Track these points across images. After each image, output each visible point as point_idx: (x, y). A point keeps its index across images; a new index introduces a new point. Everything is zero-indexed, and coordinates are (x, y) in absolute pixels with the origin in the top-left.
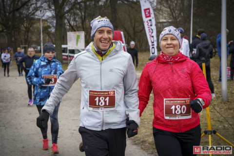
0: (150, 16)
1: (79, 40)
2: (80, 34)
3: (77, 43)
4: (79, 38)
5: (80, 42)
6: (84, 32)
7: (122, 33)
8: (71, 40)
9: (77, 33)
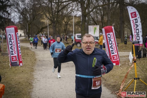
0: (136, 17)
1: (96, 31)
2: (97, 27)
3: (94, 33)
4: (96, 30)
5: (96, 32)
6: (99, 26)
7: (113, 27)
8: (91, 31)
9: (95, 26)
